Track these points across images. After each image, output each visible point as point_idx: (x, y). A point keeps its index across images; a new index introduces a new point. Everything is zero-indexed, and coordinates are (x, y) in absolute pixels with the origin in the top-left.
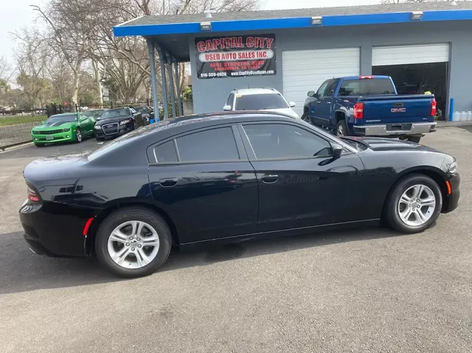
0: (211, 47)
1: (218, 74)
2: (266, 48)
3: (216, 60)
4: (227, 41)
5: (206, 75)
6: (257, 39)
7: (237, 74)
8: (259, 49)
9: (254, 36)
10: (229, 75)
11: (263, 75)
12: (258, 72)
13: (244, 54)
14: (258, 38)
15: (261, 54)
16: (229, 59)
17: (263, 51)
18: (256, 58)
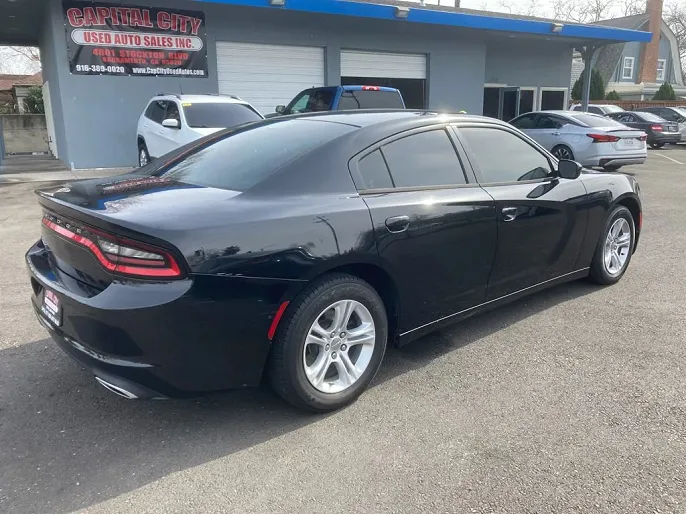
0: (94, 19)
1: (110, 69)
2: (189, 34)
3: (105, 44)
4: (124, 14)
5: (86, 68)
6: (175, 18)
7: (144, 71)
8: (179, 33)
9: (170, 11)
10: (129, 71)
11: (187, 76)
12: (179, 71)
13: (153, 38)
14: (178, 16)
15: (182, 43)
16: (128, 45)
17: (185, 38)
18: (174, 47)
